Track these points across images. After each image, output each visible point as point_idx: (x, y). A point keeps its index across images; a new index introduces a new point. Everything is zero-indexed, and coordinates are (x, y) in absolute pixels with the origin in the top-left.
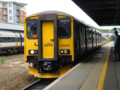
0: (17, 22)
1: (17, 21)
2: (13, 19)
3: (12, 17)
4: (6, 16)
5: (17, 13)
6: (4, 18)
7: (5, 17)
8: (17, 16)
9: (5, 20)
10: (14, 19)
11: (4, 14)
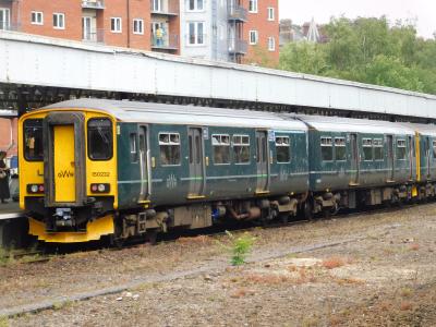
0: (231, 54)
1: (232, 48)
2: (207, 40)
3: (200, 26)
4: (172, 19)
5: (228, 7)
6: (160, 33)
7: (166, 25)
8: (231, 22)
9: (167, 45)
10: (215, 37)
11: (159, 12)
